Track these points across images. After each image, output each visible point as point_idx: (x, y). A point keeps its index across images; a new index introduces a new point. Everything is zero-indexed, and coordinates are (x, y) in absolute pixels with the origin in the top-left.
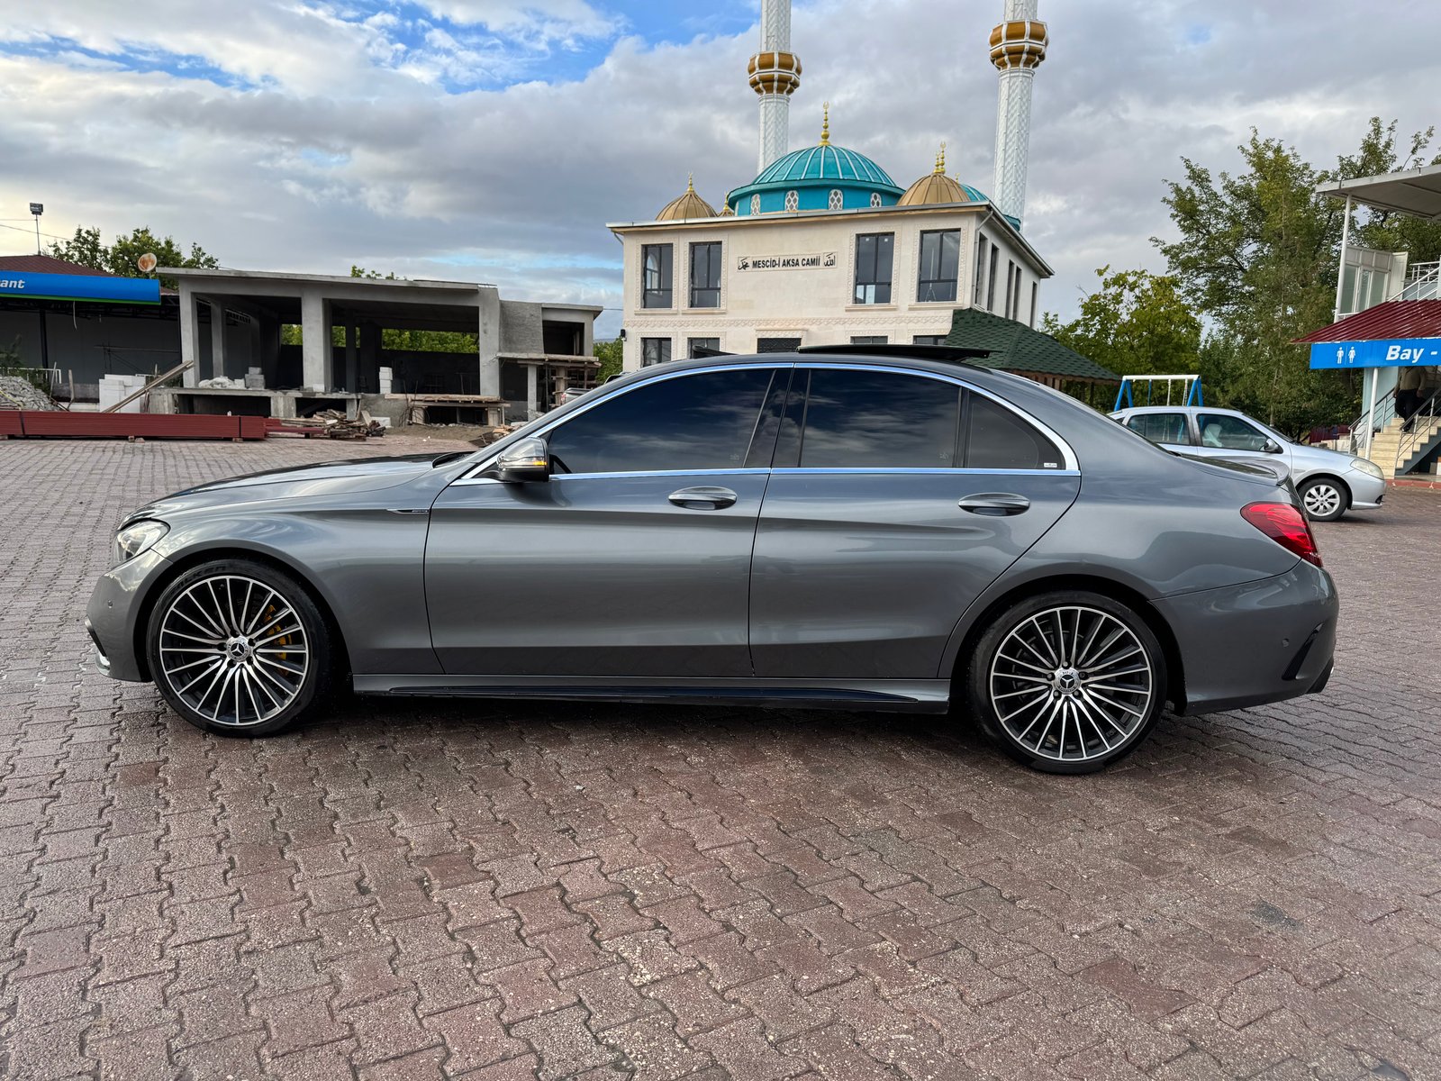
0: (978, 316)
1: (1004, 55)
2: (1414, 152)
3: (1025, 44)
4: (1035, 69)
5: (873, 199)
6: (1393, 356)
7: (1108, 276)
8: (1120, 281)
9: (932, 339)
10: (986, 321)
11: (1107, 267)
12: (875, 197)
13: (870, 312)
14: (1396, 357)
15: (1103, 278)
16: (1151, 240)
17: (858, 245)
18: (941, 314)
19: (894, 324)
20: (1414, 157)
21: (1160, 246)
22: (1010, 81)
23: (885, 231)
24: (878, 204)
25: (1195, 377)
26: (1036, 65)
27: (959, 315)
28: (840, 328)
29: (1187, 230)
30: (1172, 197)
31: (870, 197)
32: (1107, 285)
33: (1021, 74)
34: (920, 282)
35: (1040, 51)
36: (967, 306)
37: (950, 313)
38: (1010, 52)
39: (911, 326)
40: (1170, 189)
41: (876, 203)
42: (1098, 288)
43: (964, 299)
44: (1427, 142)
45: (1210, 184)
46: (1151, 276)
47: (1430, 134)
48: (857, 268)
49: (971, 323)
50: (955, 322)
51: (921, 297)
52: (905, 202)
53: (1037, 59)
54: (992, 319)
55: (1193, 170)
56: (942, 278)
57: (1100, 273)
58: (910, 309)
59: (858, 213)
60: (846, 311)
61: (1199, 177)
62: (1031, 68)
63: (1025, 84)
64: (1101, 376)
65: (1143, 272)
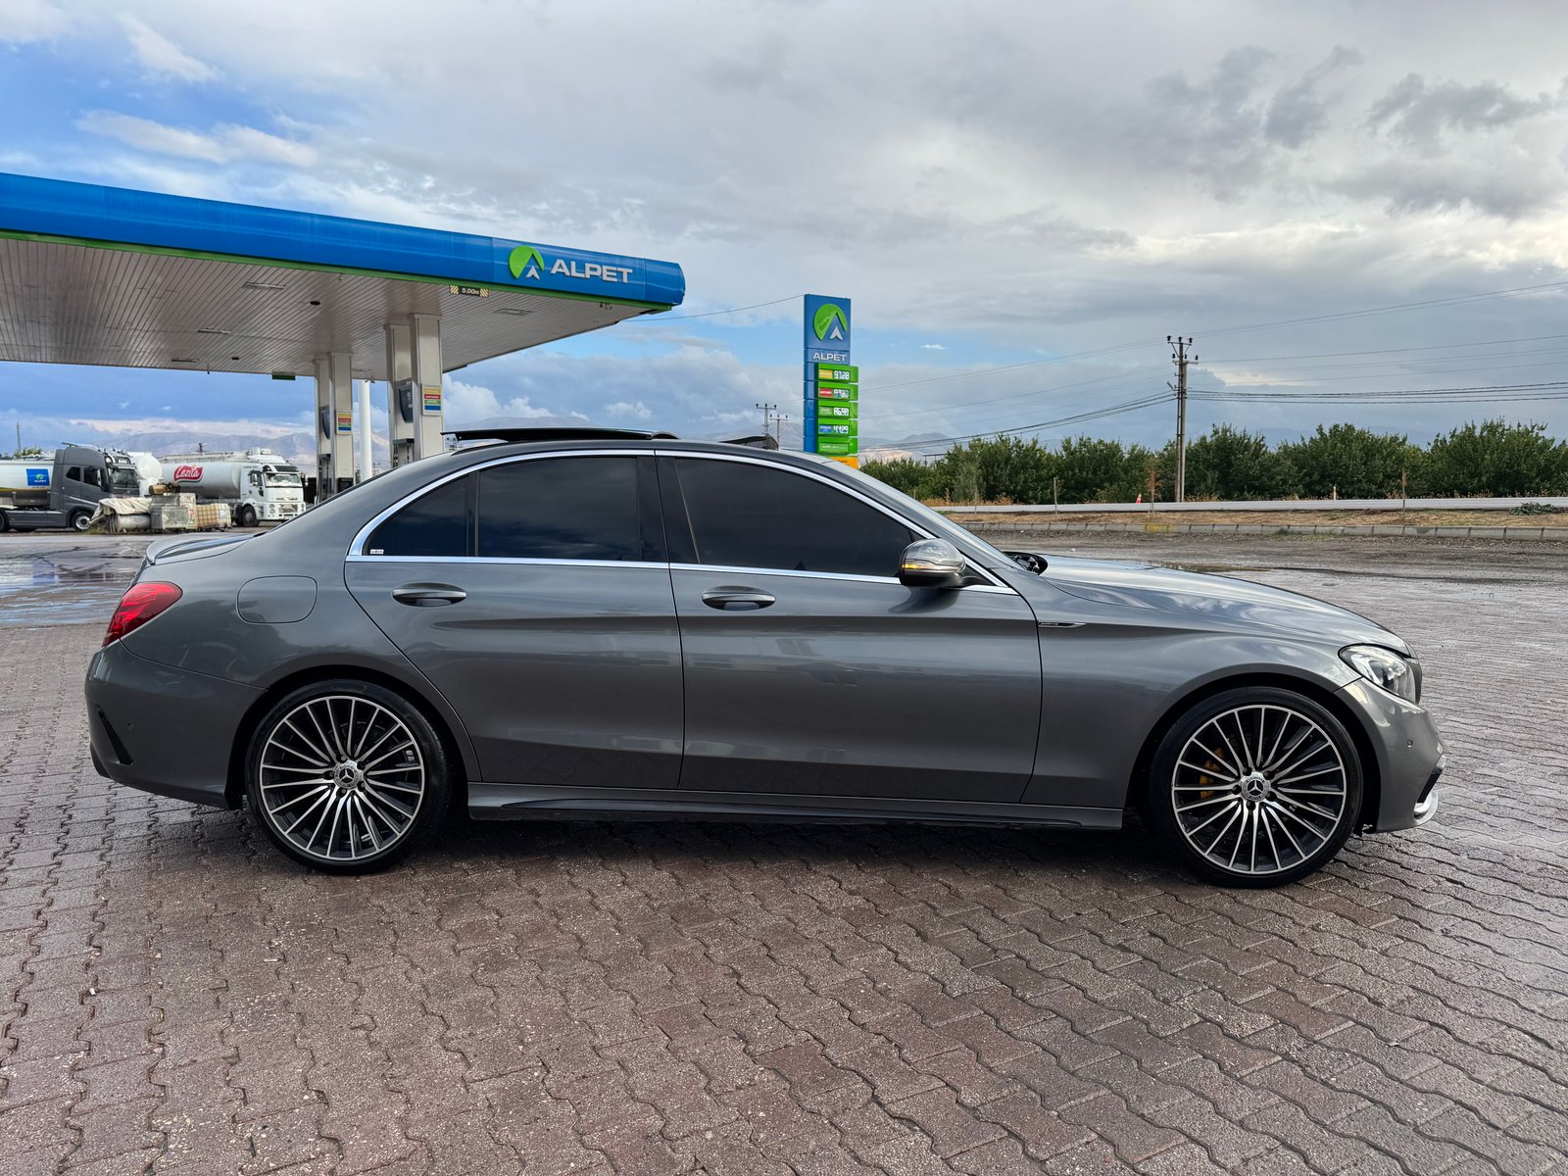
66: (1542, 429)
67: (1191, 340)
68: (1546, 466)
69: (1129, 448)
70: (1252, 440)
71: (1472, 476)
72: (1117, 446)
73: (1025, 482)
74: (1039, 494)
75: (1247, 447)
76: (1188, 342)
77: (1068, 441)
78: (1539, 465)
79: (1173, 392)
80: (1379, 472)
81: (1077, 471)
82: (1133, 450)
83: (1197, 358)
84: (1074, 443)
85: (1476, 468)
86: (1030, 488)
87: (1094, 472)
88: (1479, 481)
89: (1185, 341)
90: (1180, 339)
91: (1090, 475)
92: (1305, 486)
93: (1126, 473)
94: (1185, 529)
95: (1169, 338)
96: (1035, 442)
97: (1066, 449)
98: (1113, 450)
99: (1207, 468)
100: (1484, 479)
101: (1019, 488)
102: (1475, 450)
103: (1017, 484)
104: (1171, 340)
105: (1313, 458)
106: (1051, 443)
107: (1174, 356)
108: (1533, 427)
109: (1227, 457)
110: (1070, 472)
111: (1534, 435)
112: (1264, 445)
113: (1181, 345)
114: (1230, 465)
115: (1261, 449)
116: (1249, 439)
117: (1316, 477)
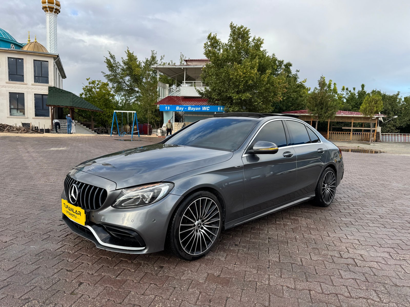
0: (57, 89)
1: (47, 8)
2: (161, 60)
3: (54, 6)
4: (57, 15)
5: (11, 46)
6: (177, 109)
7: (90, 81)
8: (93, 82)
9: (41, 95)
10: (60, 91)
11: (89, 78)
12: (12, 45)
13: (16, 85)
14: (178, 109)
15: (88, 81)
16: (102, 72)
17: (8, 61)
18: (44, 88)
19: (26, 89)
20: (161, 61)
21: (104, 74)
22: (49, 16)
23: (20, 58)
24: (13, 48)
25: (135, 112)
26: (58, 14)
27: (50, 89)
28: (4, 89)
29: (110, 70)
30: (106, 61)
31: (10, 45)
32: (90, 83)
33: (53, 15)
34: (35, 77)
35: (59, 10)
36: (53, 86)
37: (47, 87)
38: (49, 8)
39: (33, 90)
40: (106, 59)
41: (13, 47)
42: (87, 84)
43: (52, 83)
44: (163, 58)
45: (115, 59)
46: (102, 82)
47: (164, 56)
48: (9, 69)
49: (55, 91)
50: (49, 91)
51: (36, 81)
52: (25, 49)
53: (58, 12)
54: (62, 91)
55: (111, 55)
56: (43, 76)
57: (88, 80)
58: (32, 85)
59: (8, 50)
60: (6, 83)
61: (112, 57)
62: (56, 14)
63: (55, 19)
64: (98, 110)
65: (100, 81)
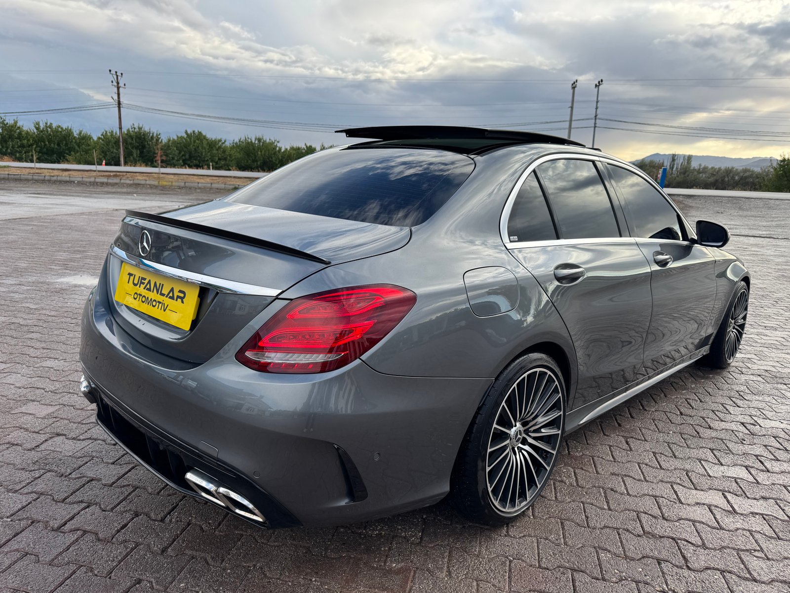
66: (278, 142)
67: (122, 74)
68: (281, 159)
69: (78, 132)
70: (155, 135)
71: (254, 161)
72: (71, 130)
73: (13, 147)
74: (24, 155)
75: (152, 138)
76: (120, 75)
77: (38, 124)
78: (279, 159)
79: (115, 103)
80: (216, 157)
81: (47, 143)
82: (80, 133)
83: (125, 85)
84: (42, 126)
85: (255, 158)
86: (17, 151)
87: (58, 145)
88: (257, 164)
89: (119, 74)
90: (116, 72)
91: (56, 146)
92: (183, 161)
93: (79, 146)
94: (182, 184)
95: (110, 71)
96: (16, 122)
97: (38, 129)
98: (69, 132)
99: (133, 148)
100: (259, 163)
101: (9, 151)
102: (254, 149)
103: (7, 148)
104: (112, 72)
105: (186, 147)
106: (27, 125)
107: (112, 82)
108: (275, 141)
109: (142, 142)
110: (42, 143)
111: (275, 144)
112: (160, 138)
113: (117, 76)
114: (144, 147)
115: (159, 140)
116: (153, 134)
117: (187, 156)
